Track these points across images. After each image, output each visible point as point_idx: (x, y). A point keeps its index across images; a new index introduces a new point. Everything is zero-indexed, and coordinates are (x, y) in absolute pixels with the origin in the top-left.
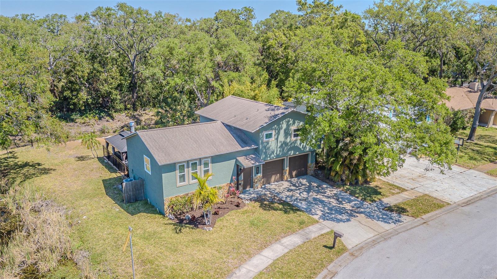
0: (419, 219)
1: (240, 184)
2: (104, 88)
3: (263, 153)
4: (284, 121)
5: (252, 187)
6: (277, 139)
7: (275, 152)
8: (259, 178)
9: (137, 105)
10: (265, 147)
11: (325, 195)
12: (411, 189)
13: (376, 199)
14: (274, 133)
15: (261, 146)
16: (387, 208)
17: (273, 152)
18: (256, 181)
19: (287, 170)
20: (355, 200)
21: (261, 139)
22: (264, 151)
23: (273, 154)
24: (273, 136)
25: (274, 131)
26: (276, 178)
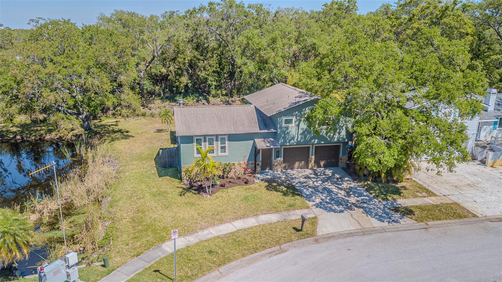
0: (422, 223)
1: (258, 165)
2: (202, 74)
3: (281, 138)
4: (307, 108)
5: (271, 169)
6: (298, 125)
7: (296, 138)
8: (279, 162)
9: (234, 92)
10: (284, 132)
11: (340, 186)
12: (444, 195)
13: (390, 198)
14: (294, 119)
15: (279, 130)
16: (394, 208)
17: (293, 138)
18: (276, 164)
19: (312, 158)
20: (367, 196)
21: (279, 123)
22: (283, 136)
23: (294, 140)
24: (293, 122)
25: (295, 117)
26: (300, 165)
